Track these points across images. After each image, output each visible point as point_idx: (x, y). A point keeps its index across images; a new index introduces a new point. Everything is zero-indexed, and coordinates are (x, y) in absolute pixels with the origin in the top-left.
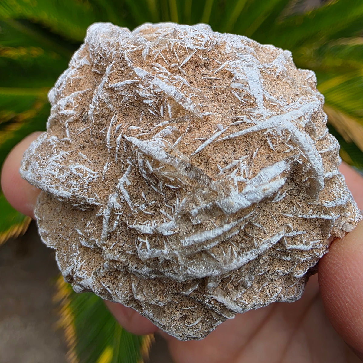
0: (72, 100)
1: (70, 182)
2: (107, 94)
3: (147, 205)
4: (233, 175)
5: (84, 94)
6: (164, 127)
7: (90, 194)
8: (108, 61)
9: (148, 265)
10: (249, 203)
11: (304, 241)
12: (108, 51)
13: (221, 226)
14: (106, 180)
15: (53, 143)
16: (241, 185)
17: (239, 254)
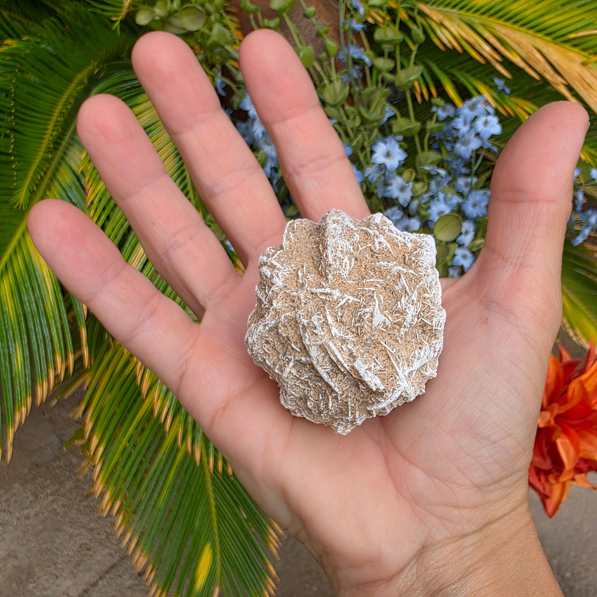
0: (385, 245)
1: (338, 261)
2: (396, 273)
3: (342, 317)
4: (374, 364)
5: (390, 252)
6: (389, 320)
7: (334, 275)
8: (415, 269)
9: (308, 324)
10: (362, 375)
11: (334, 405)
12: (422, 268)
13: (345, 362)
14: (344, 284)
15: (355, 239)
16: (370, 369)
17: (327, 372)
